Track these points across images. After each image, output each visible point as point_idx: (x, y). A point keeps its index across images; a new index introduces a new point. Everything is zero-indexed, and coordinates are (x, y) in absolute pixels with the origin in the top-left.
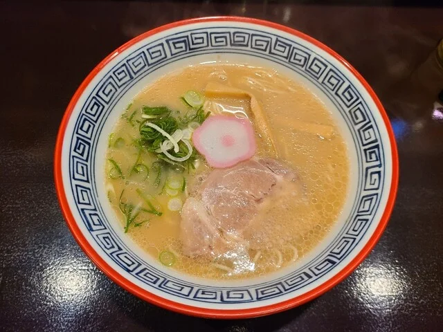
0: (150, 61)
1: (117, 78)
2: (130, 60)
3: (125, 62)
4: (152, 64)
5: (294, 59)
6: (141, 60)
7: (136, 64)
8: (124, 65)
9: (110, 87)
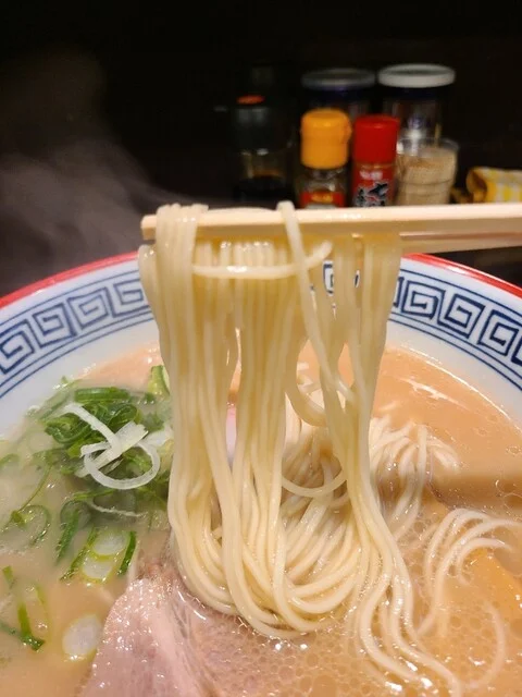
0: (119, 308)
1: (40, 327)
2: (74, 298)
3: (63, 300)
4: (121, 314)
5: (413, 304)
6: (98, 303)
7: (86, 308)
8: (60, 305)
9: (18, 341)
